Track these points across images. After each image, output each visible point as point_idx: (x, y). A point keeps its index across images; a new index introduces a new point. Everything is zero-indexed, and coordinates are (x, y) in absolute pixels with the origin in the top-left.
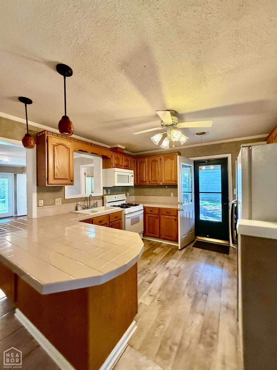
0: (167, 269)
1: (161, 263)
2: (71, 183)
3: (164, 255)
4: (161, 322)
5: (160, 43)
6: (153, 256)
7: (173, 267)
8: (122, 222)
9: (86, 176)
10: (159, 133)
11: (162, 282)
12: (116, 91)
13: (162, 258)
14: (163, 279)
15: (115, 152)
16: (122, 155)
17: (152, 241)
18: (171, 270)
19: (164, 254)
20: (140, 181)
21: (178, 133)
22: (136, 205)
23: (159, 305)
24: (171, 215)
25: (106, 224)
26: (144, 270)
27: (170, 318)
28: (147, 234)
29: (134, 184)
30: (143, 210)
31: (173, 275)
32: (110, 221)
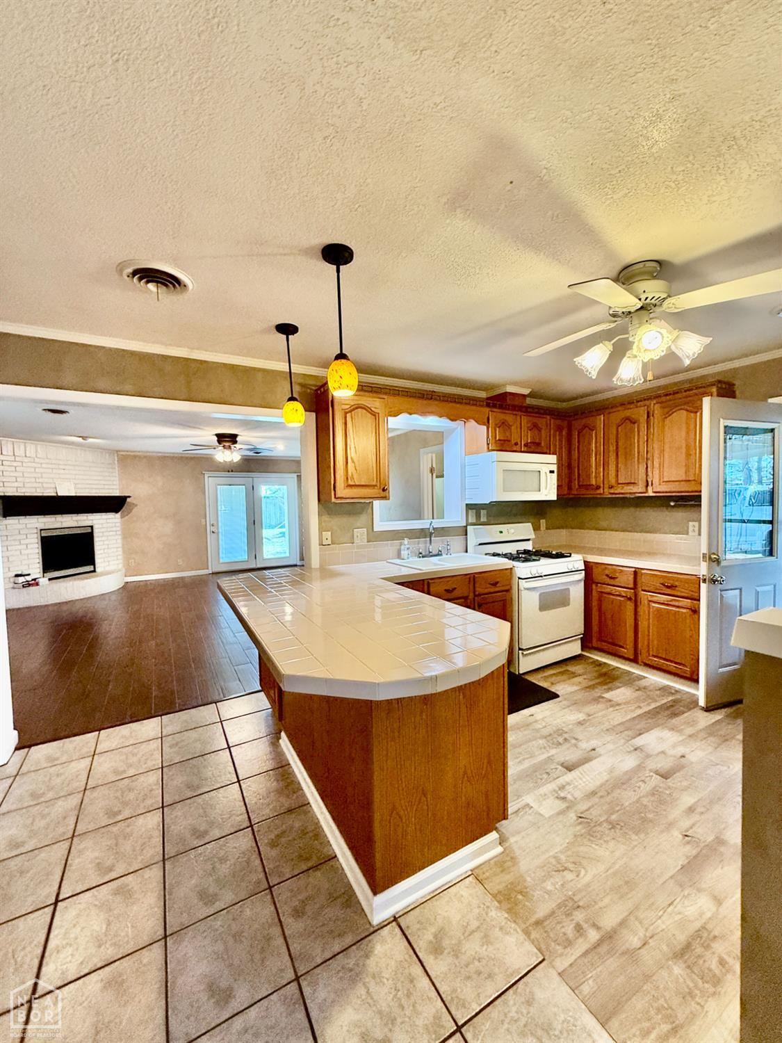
0: (636, 749)
1: (621, 728)
2: (383, 494)
3: (639, 712)
4: (571, 866)
5: (533, 116)
6: (600, 706)
7: (660, 750)
8: (511, 598)
9: (434, 475)
10: (599, 343)
11: (605, 777)
12: (457, 260)
13: (629, 717)
14: (611, 771)
15: (499, 408)
16: (519, 413)
17: (609, 665)
18: (648, 756)
19: (640, 707)
20: (579, 485)
21: (661, 334)
22: (559, 556)
23: (579, 828)
24: (679, 594)
25: (466, 598)
26: (560, 735)
27: (601, 868)
28: (595, 643)
29: (558, 495)
30: (583, 572)
31: (651, 771)
32: (477, 593)
